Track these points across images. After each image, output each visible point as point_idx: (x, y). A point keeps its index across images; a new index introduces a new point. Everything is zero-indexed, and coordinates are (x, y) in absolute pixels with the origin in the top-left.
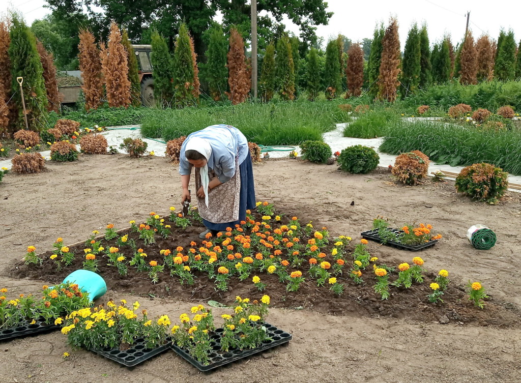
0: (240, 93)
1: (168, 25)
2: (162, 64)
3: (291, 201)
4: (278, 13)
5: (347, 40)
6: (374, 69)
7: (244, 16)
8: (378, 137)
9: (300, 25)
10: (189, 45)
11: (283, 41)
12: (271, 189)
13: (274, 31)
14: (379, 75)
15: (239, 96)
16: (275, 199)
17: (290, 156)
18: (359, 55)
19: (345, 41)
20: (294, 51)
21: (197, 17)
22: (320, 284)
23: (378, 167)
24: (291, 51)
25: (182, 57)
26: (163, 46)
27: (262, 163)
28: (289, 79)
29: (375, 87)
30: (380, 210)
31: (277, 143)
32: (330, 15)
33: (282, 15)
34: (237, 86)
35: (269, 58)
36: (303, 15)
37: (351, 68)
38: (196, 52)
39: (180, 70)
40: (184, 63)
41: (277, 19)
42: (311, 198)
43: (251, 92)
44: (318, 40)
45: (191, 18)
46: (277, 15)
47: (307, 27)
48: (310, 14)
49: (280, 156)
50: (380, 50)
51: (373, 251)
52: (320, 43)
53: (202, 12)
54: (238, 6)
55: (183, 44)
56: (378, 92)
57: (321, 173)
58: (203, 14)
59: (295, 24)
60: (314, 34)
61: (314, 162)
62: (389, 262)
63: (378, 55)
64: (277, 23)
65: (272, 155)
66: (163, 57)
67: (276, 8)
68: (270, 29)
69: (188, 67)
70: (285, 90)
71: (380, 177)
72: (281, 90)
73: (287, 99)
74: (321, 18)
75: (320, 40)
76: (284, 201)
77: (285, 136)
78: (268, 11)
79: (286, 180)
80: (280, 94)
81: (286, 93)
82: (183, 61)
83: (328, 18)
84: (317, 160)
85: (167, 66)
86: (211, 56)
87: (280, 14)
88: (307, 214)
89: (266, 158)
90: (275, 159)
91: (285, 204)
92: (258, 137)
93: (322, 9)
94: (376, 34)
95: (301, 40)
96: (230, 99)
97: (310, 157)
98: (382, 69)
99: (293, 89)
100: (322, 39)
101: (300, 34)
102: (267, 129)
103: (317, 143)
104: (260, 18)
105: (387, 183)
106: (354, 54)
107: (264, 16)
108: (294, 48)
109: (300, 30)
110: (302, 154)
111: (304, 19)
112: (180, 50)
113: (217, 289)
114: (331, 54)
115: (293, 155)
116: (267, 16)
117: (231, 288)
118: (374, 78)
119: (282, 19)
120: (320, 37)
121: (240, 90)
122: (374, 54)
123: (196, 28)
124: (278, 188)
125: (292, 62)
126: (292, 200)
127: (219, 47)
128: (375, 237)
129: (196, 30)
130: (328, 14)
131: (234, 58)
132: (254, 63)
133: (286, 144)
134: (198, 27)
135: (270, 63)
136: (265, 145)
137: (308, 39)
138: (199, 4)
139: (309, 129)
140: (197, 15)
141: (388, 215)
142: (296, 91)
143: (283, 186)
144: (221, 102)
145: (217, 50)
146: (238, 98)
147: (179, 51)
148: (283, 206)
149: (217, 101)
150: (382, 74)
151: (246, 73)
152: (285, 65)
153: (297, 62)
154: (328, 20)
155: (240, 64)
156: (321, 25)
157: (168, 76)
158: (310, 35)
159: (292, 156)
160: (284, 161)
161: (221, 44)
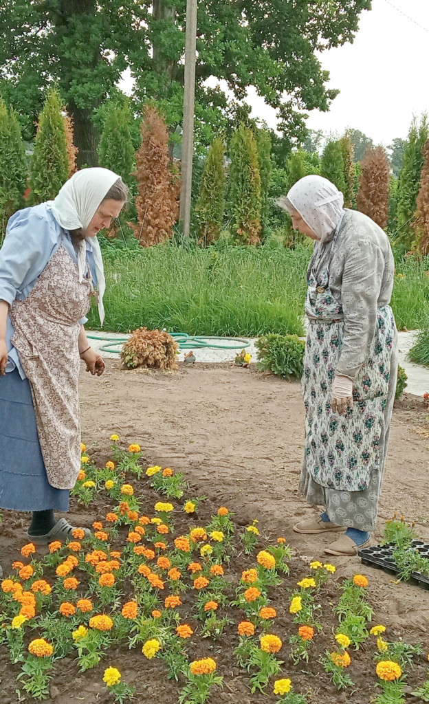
0: (157, 225)
1: (29, 91)
2: (8, 162)
3: (224, 464)
4: (238, 83)
5: (365, 138)
6: (406, 198)
7: (174, 84)
8: (409, 328)
9: (278, 109)
10: (63, 131)
11: (243, 135)
12: (187, 433)
13: (230, 115)
14: (415, 210)
15: (154, 231)
16: (193, 458)
17: (237, 360)
18: (382, 170)
19: (361, 140)
20: (262, 155)
21: (84, 80)
22: (257, 688)
23: (405, 394)
24: (257, 156)
25: (48, 153)
26: (13, 129)
27: (178, 374)
28: (250, 206)
29: (407, 232)
30: (401, 495)
31: (215, 332)
32: (333, 95)
33: (247, 88)
34: (151, 213)
35: (214, 164)
36: (285, 91)
37: (365, 192)
38: (75, 144)
39: (42, 176)
40: (51, 164)
41: (236, 95)
42: (267, 458)
43: (178, 224)
44: (313, 136)
45: (74, 81)
46: (237, 87)
47: (290, 111)
48: (297, 89)
49: (218, 360)
50: (419, 164)
51: (381, 596)
52: (316, 141)
53: (95, 72)
54: (164, 65)
55: (51, 128)
56: (413, 242)
57: (292, 401)
58: (96, 76)
59: (269, 107)
60: (304, 125)
61: (282, 376)
62: (411, 627)
63: (414, 173)
64: (236, 101)
65: (201, 356)
66: (12, 150)
67: (234, 75)
68: (223, 112)
69: (58, 171)
70: (241, 226)
71: (407, 417)
72: (236, 226)
73: (245, 242)
74: (317, 98)
75: (316, 135)
76: (210, 462)
77: (232, 319)
78: (219, 78)
79: (221, 414)
80: (233, 232)
81: (244, 232)
82: (50, 160)
83: (328, 100)
84: (286, 373)
85: (17, 166)
86: (105, 153)
87: (242, 85)
88: (252, 497)
89: (190, 362)
90: (207, 366)
91: (212, 469)
92: (177, 317)
93: (319, 82)
94: (412, 135)
95: (280, 135)
96: (137, 237)
97: (275, 366)
98: (421, 200)
99: (258, 224)
100: (319, 135)
101: (279, 125)
102: (196, 303)
103: (289, 340)
104: (205, 90)
105: (420, 431)
106: (372, 168)
107: (213, 87)
108: (262, 150)
109: (278, 117)
110: (259, 358)
111: (285, 97)
112: (45, 138)
113: (23, 692)
114: (331, 165)
115: (243, 360)
116: (218, 88)
117: (56, 691)
118: (407, 216)
119: (246, 95)
120: (316, 131)
121: (157, 221)
122: (407, 172)
123: (81, 100)
124: (203, 432)
125: (258, 175)
126: (227, 461)
127: (121, 138)
128: (386, 564)
129: (81, 104)
130: (329, 92)
131: (149, 161)
132: (186, 172)
133: (231, 334)
134: (86, 98)
135: (216, 175)
136: (191, 334)
137: (292, 135)
138: (91, 57)
139: (278, 306)
140: (86, 76)
141: (417, 505)
142: (262, 230)
143: (212, 427)
144: (118, 241)
145: (117, 143)
146: (151, 235)
147: (43, 140)
148: (206, 473)
149: (112, 238)
150: (422, 208)
151: (169, 189)
152: (243, 180)
153: (266, 176)
154: (330, 103)
155: (159, 173)
156: (316, 111)
157: (19, 187)
158: (295, 126)
159: (241, 362)
160: (223, 371)
161: (124, 133)
